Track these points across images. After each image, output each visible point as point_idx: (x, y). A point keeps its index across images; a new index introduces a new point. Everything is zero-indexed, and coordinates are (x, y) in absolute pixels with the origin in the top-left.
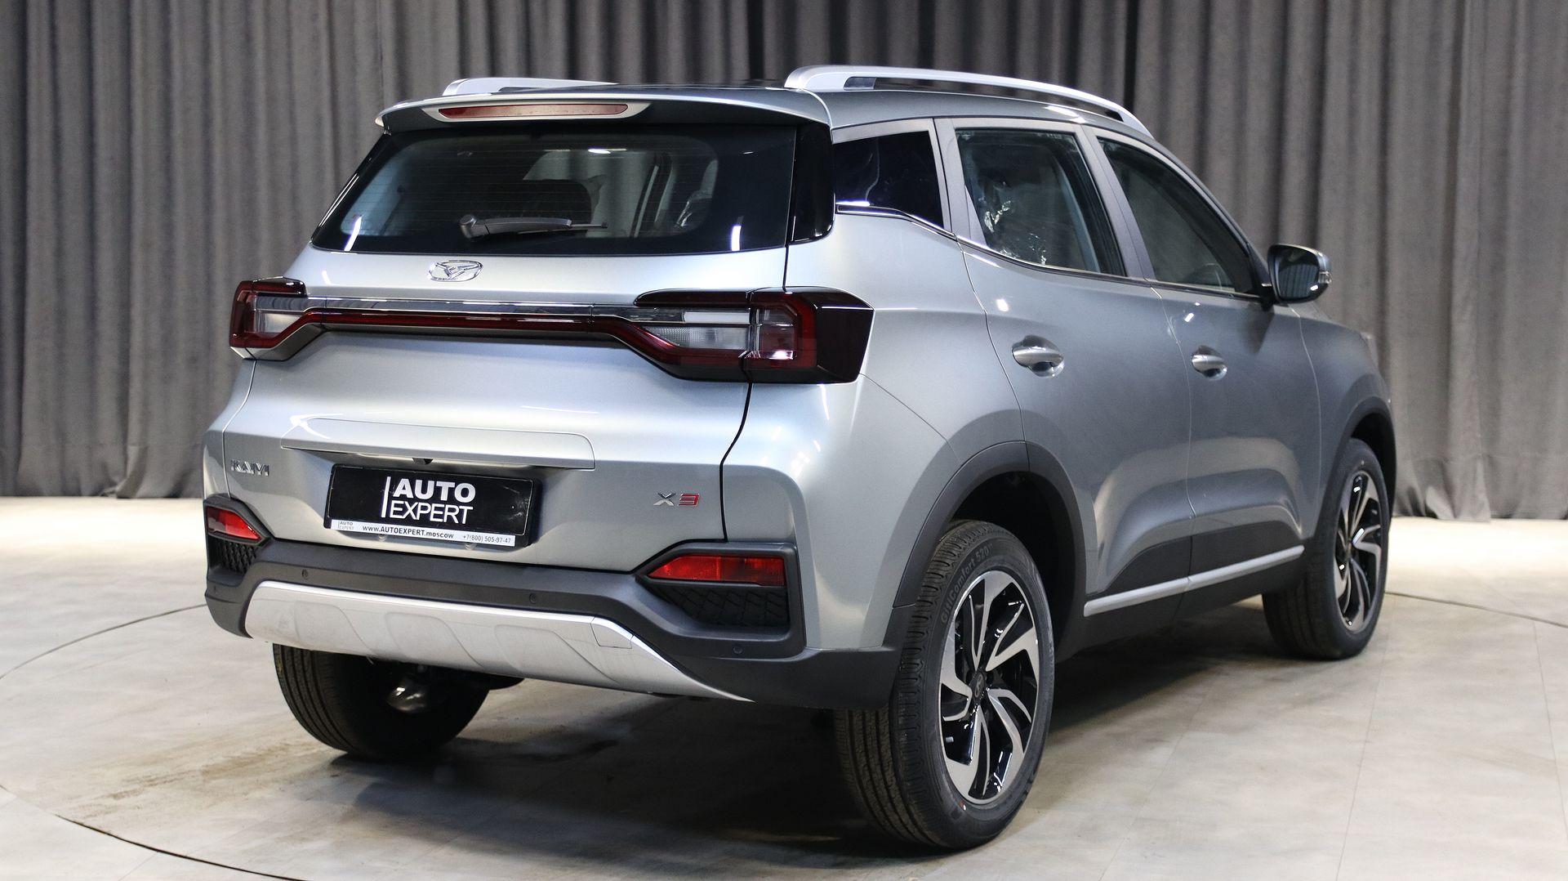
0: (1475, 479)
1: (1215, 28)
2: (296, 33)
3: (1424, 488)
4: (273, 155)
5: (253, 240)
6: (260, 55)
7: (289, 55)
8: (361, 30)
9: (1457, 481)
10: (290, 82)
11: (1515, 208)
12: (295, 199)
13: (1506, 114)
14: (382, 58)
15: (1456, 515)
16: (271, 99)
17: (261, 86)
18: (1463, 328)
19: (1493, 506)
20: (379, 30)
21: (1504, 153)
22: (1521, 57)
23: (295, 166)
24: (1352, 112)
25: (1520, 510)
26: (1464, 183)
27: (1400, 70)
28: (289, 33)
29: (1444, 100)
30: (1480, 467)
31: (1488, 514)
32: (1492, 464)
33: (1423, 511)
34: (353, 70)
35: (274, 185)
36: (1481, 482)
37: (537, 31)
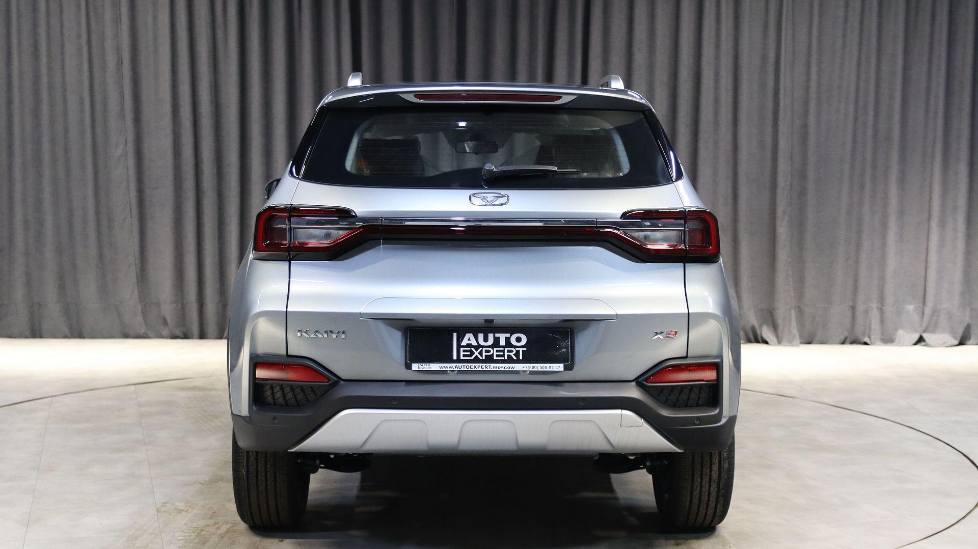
0: (790, 320)
1: (635, 49)
2: (67, 45)
3: (761, 327)
4: (52, 122)
5: (39, 175)
6: (44, 59)
7: (63, 60)
8: (109, 44)
9: (780, 322)
10: (63, 78)
11: (812, 159)
12: (66, 150)
13: (806, 103)
14: (122, 63)
15: (779, 342)
16: (51, 88)
17: (44, 79)
18: (783, 230)
19: (801, 337)
20: (120, 45)
21: (805, 126)
22: (814, 69)
23: (66, 130)
24: (717, 101)
25: (817, 338)
26: (783, 143)
27: (745, 76)
28: (63, 46)
29: (770, 94)
30: (793, 313)
31: (798, 341)
32: (800, 311)
33: (760, 339)
34: (104, 69)
35: (53, 141)
36: (794, 323)
37: (220, 46)
